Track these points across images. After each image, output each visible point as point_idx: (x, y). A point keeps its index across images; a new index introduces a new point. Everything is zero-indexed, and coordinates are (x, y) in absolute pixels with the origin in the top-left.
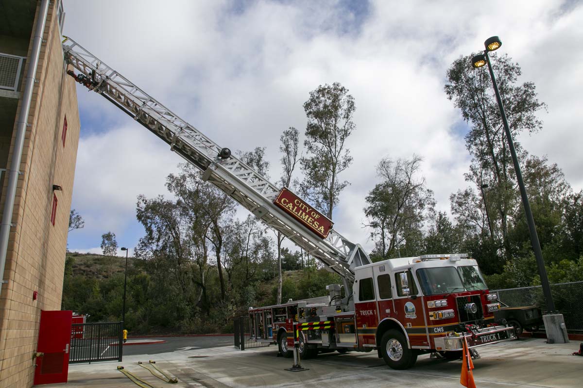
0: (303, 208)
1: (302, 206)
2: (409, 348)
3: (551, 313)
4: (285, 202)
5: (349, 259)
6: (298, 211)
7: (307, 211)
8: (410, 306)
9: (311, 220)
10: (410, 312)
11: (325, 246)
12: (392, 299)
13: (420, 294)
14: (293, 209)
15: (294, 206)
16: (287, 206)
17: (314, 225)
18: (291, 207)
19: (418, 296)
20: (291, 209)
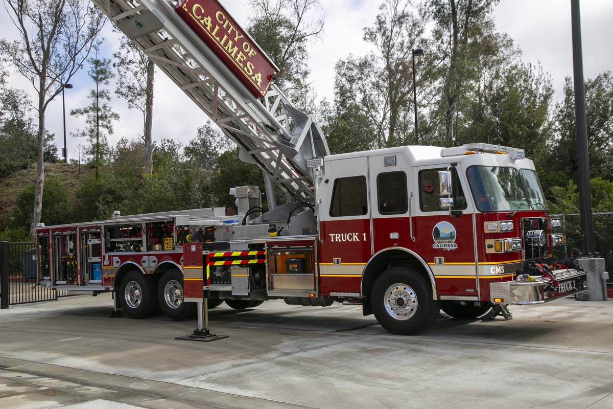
0: (229, 32)
1: (228, 27)
2: (435, 298)
3: (588, 256)
4: (198, 11)
5: (296, 141)
6: (220, 34)
7: (236, 39)
8: (446, 228)
9: (242, 57)
10: (443, 238)
11: (258, 112)
12: (406, 215)
13: (471, 209)
14: (212, 29)
15: (214, 23)
16: (202, 21)
17: (245, 69)
18: (209, 24)
19: (465, 212)
20: (208, 28)
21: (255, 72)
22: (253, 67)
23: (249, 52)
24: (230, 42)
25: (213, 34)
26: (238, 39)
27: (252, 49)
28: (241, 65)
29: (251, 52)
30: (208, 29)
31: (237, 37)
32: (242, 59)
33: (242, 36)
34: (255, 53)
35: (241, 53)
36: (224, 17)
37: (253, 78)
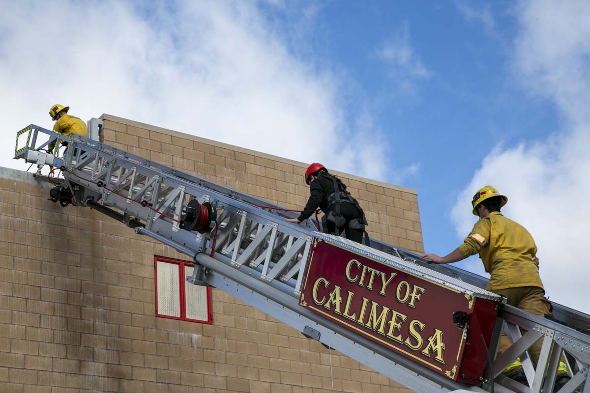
0: (370, 285)
1: (368, 277)
15: (345, 290)
16: (327, 305)
18: (338, 300)
21: (427, 334)
22: (422, 326)
23: (410, 297)
24: (375, 305)
25: (346, 314)
26: (387, 287)
27: (416, 287)
28: (399, 338)
29: (414, 295)
30: (337, 310)
31: (385, 284)
32: (399, 326)
33: (393, 275)
34: (422, 290)
35: (395, 313)
36: (359, 264)
37: (426, 351)
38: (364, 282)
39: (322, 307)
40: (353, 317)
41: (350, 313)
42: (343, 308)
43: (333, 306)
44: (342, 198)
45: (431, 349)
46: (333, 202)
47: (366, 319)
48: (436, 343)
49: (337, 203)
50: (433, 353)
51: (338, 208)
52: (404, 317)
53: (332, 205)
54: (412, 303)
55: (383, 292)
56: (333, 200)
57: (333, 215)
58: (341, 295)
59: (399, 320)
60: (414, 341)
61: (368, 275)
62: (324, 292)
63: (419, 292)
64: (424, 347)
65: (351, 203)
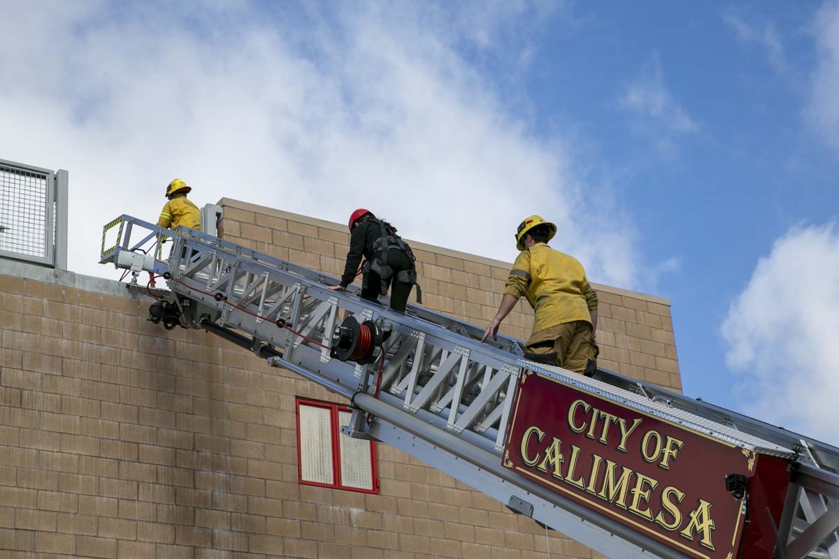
0: (604, 436)
1: (600, 426)
15: (568, 444)
21: (687, 507)
22: (680, 495)
23: (662, 454)
24: (611, 465)
26: (628, 439)
27: (670, 439)
28: (647, 513)
29: (667, 450)
30: (557, 473)
31: (625, 435)
32: (646, 495)
33: (637, 421)
34: (680, 443)
35: (640, 477)
36: (587, 406)
37: (687, 532)
38: (595, 433)
39: (535, 469)
40: (580, 483)
41: (576, 478)
42: (565, 471)
43: (551, 467)
44: (390, 243)
45: (694, 530)
46: (380, 249)
47: (599, 487)
48: (701, 520)
49: (385, 249)
50: (698, 535)
51: (384, 256)
52: (653, 483)
53: (377, 252)
54: (665, 463)
55: (622, 446)
56: (379, 247)
57: (378, 264)
58: (562, 451)
59: (646, 486)
60: (670, 518)
61: (601, 421)
62: (537, 447)
63: (674, 446)
64: (684, 525)
65: (402, 250)
